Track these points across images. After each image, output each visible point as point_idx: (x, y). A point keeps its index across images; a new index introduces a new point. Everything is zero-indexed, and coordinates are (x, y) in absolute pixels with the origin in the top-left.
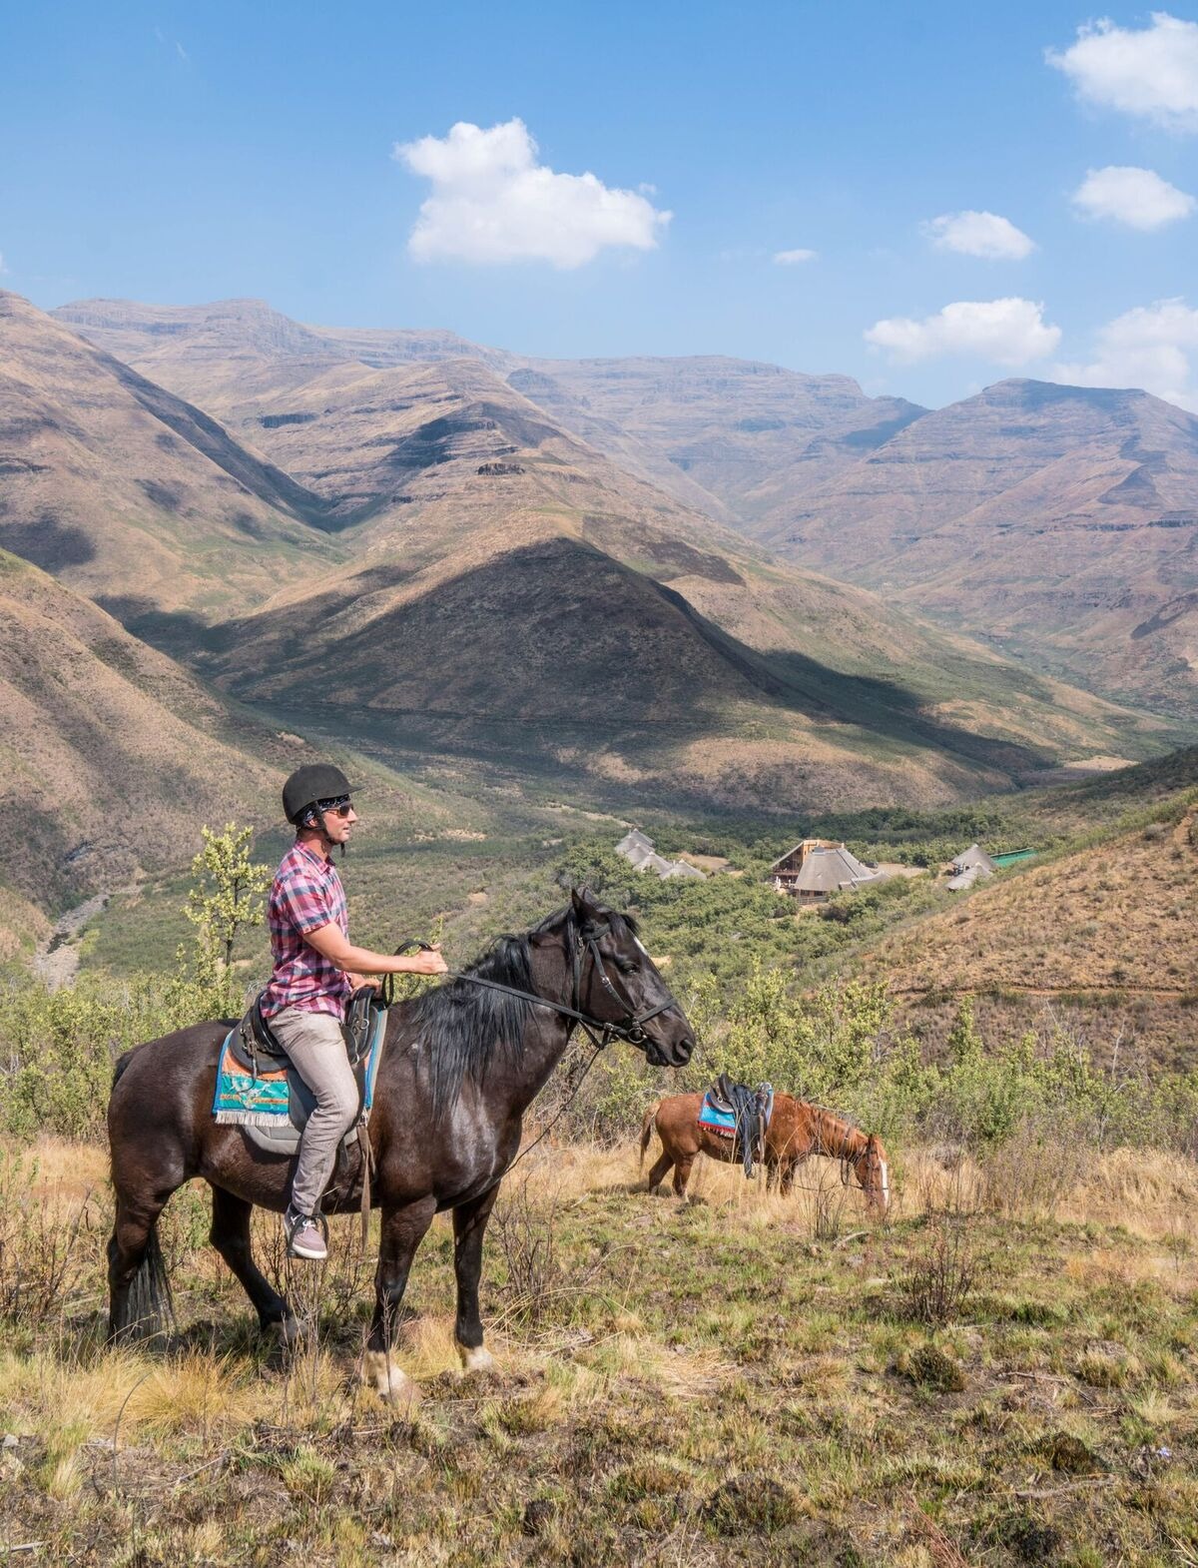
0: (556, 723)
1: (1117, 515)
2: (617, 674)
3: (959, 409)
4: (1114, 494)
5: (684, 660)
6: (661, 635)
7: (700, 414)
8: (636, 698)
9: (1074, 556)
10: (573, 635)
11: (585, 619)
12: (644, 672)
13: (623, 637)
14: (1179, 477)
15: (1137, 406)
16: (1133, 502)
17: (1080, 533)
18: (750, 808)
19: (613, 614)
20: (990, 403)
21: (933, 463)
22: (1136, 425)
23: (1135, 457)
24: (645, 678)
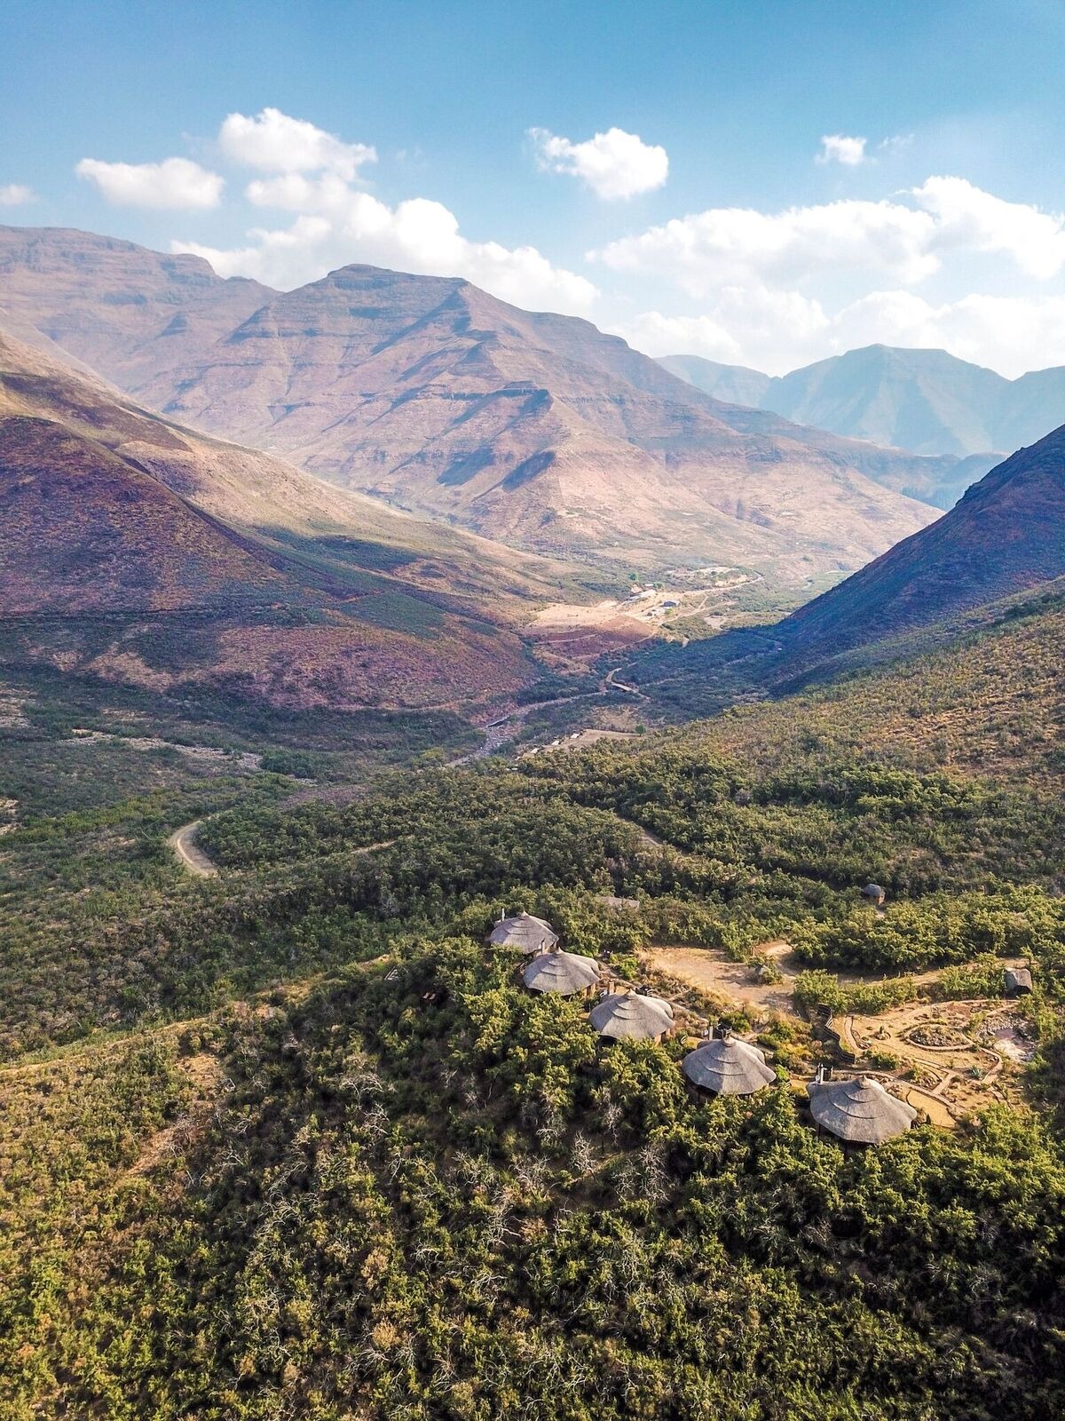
0: (40, 620)
1: (466, 386)
2: (104, 558)
3: (312, 290)
4: (460, 367)
5: (179, 536)
6: (147, 510)
7: (61, 286)
8: (134, 585)
9: (436, 421)
10: (34, 513)
11: (45, 494)
12: (136, 553)
13: (99, 514)
14: (510, 353)
15: (465, 293)
16: (478, 374)
17: (438, 400)
18: (318, 708)
19: (80, 487)
20: (338, 286)
21: (294, 338)
22: (464, 309)
23: (471, 334)
24: (138, 560)
